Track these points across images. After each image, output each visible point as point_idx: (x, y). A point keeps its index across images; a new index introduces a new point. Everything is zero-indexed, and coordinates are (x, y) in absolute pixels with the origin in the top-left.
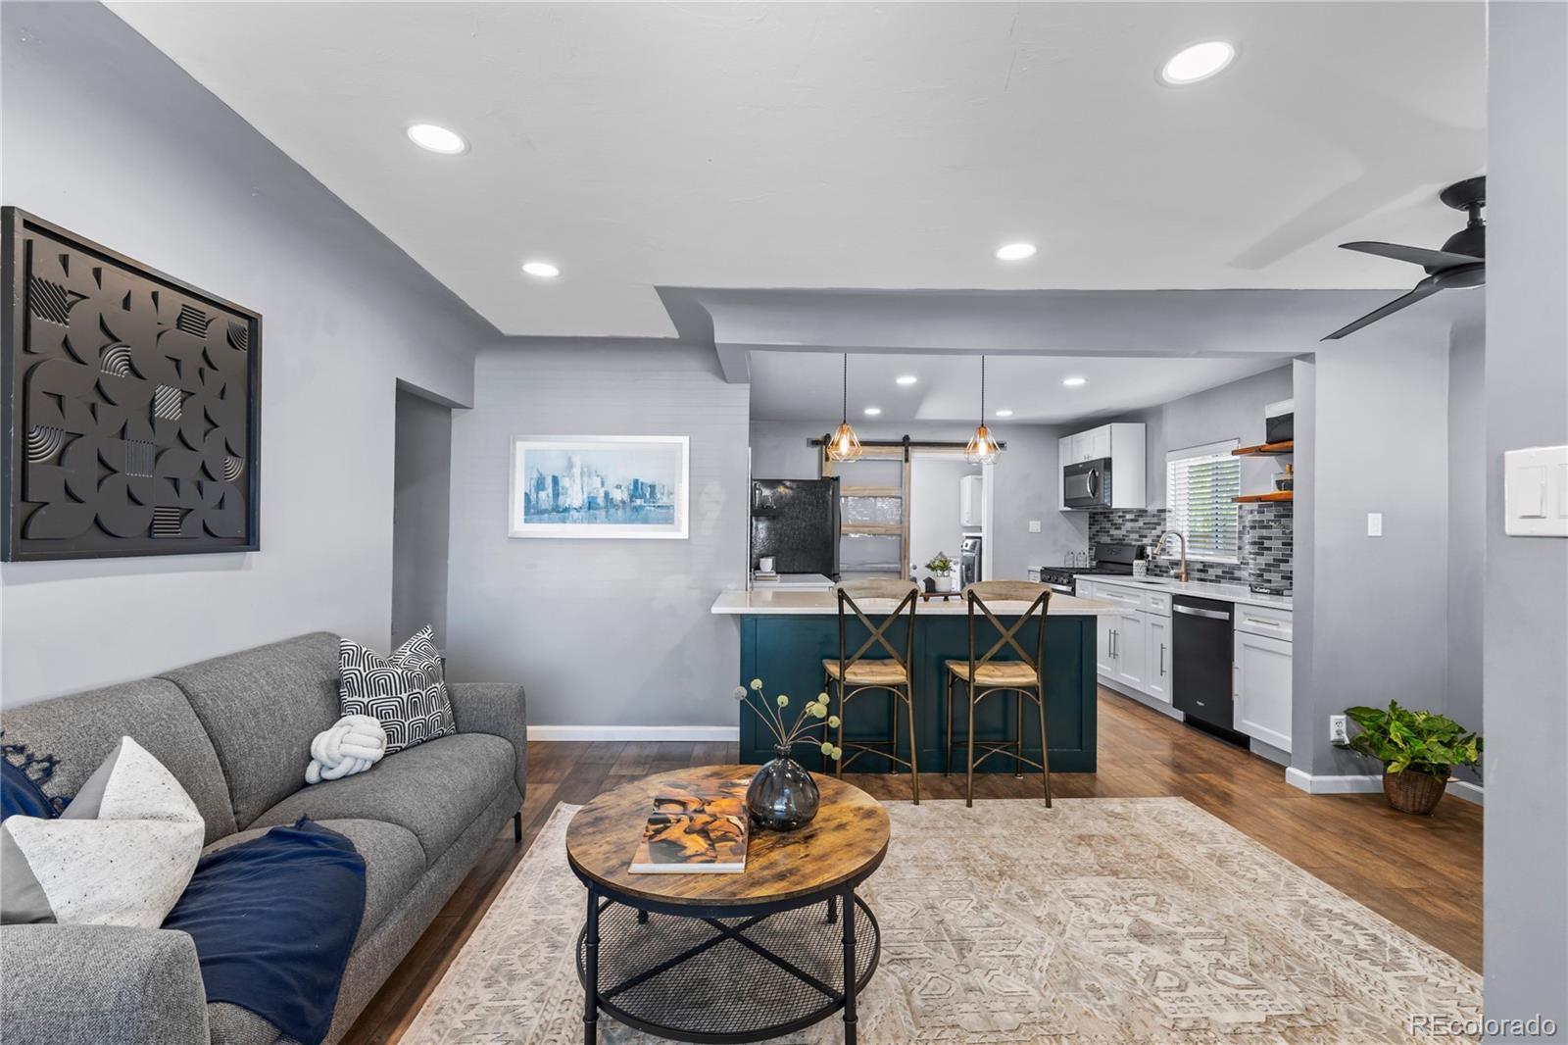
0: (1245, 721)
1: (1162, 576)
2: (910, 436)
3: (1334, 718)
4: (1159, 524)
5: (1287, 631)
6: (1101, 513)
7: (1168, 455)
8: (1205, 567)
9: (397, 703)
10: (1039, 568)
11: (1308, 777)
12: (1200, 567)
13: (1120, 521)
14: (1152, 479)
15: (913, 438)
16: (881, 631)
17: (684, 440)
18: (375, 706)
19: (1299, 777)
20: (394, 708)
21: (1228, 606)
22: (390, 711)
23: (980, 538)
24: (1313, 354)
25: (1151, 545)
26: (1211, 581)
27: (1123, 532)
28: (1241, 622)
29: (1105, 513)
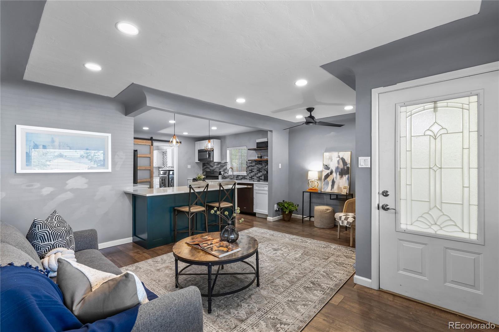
0: (256, 210)
1: (226, 179)
2: (153, 138)
3: (275, 205)
4: (225, 166)
5: (267, 189)
6: (207, 163)
7: (227, 148)
8: (238, 176)
9: (66, 242)
10: (192, 179)
11: (272, 218)
12: (237, 176)
13: (213, 165)
14: (223, 155)
15: (154, 138)
16: (200, 196)
17: (109, 135)
18: (57, 245)
19: (270, 219)
20: (65, 243)
21: (252, 185)
22: (64, 245)
23: (173, 170)
24: (272, 131)
25: (223, 171)
26: (239, 179)
27: (214, 168)
28: (255, 187)
29: (208, 163)
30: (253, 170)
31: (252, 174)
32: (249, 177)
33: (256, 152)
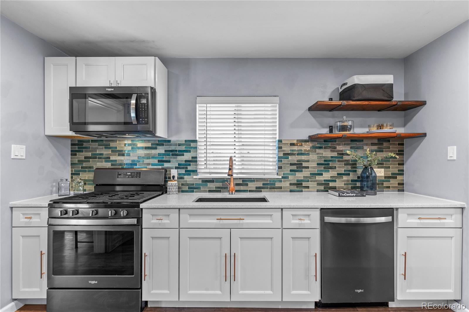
4: (186, 151)
28: (405, 221)
30: (305, 164)
31: (300, 176)
32: (291, 184)
33: (314, 117)
